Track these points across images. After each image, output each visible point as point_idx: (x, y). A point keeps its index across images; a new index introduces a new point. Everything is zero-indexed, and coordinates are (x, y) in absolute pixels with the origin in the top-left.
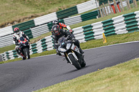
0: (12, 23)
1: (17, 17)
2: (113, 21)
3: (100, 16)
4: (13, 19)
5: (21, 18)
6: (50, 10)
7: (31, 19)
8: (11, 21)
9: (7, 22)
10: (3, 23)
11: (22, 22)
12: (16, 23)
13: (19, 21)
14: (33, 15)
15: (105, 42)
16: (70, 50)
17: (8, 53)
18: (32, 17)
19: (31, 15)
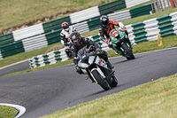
0: (43, 20)
1: (49, 12)
2: (171, 17)
3: (154, 12)
4: (43, 15)
5: (54, 13)
6: (90, 4)
7: (67, 15)
8: (41, 18)
9: (36, 18)
10: (31, 20)
11: (55, 19)
12: (47, 20)
13: (51, 18)
14: (69, 9)
15: (161, 44)
16: (94, 65)
17: (37, 59)
18: (68, 12)
19: (66, 9)
